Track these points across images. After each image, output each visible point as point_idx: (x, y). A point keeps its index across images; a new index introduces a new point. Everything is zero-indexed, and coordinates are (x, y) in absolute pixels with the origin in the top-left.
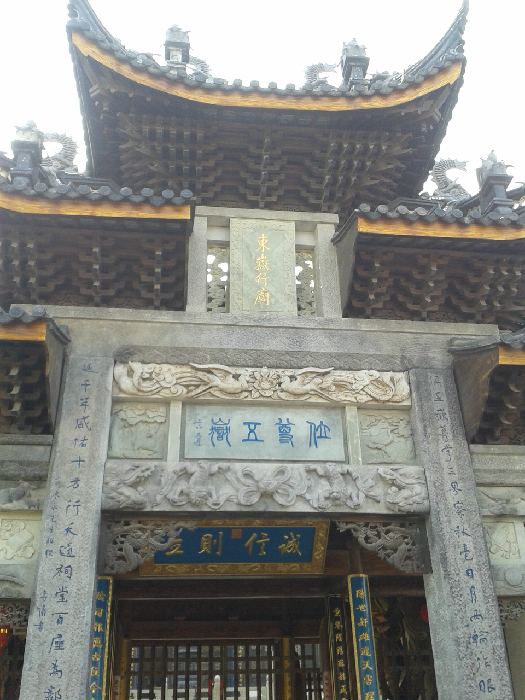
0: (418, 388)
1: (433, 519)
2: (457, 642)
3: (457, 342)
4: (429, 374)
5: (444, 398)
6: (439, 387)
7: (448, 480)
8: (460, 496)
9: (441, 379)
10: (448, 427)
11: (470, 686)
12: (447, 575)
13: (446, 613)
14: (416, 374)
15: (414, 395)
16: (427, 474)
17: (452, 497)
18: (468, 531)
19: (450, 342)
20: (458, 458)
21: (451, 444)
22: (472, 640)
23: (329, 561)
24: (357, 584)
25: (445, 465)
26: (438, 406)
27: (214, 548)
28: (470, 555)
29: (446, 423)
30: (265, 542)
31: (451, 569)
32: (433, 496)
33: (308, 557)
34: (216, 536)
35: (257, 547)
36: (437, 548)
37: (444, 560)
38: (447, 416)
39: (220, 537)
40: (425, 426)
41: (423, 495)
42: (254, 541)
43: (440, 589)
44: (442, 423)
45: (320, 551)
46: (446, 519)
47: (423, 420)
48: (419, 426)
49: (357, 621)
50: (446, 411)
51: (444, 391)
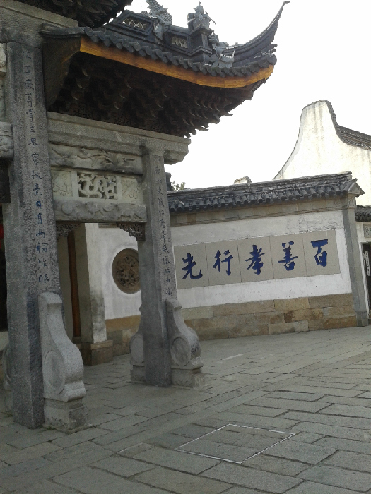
0: (13, 60)
1: (15, 163)
2: (26, 250)
3: (48, 27)
4: (23, 49)
5: (33, 72)
6: (29, 61)
7: (30, 135)
8: (37, 149)
9: (32, 56)
10: (33, 96)
11: (33, 279)
12: (22, 205)
13: (19, 231)
14: (12, 47)
15: (9, 64)
16: (14, 129)
17: (31, 149)
18: (40, 175)
19: (42, 26)
20: (38, 120)
21: (34, 108)
22: (36, 249)
25: (28, 123)
26: (27, 77)
28: (40, 192)
29: (31, 91)
31: (26, 201)
32: (17, 148)
36: (16, 185)
37: (21, 194)
38: (34, 86)
40: (15, 92)
41: (9, 145)
43: (16, 213)
44: (28, 91)
46: (25, 164)
47: (15, 86)
48: (11, 90)
50: (33, 82)
51: (33, 64)
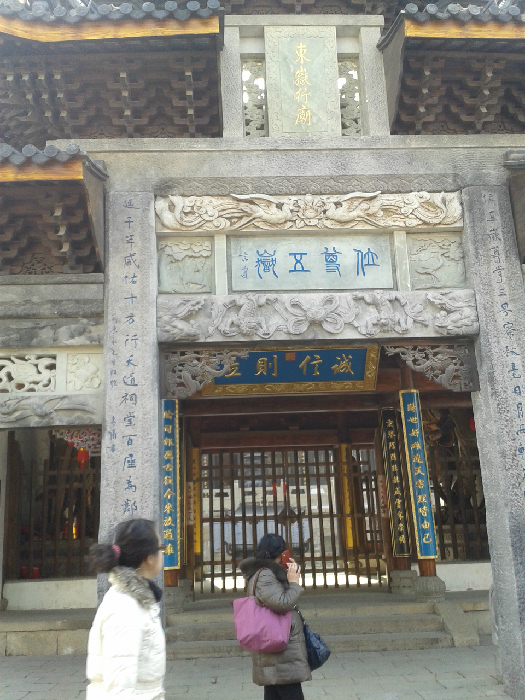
0: (470, 210)
1: (482, 340)
2: (503, 455)
3: (513, 156)
4: (483, 193)
5: (498, 218)
6: (492, 205)
7: (500, 300)
8: (511, 317)
9: (495, 197)
10: (501, 247)
11: (516, 495)
12: (495, 393)
13: (493, 427)
14: (469, 194)
15: (467, 214)
16: (478, 297)
17: (502, 318)
18: (516, 351)
19: (506, 156)
20: (510, 279)
21: (503, 264)
22: (518, 453)
23: (381, 378)
24: (408, 399)
25: (496, 286)
26: (490, 226)
27: (270, 370)
28: (517, 373)
29: (499, 244)
30: (319, 364)
31: (499, 387)
32: (482, 318)
33: (360, 376)
34: (271, 359)
35: (310, 367)
36: (485, 368)
37: (492, 379)
38: (501, 236)
39: (275, 361)
40: (476, 249)
41: (473, 317)
42: (308, 363)
43: (487, 405)
44: (494, 244)
45: (371, 370)
46: (495, 339)
47: (475, 242)
48: (470, 247)
49: (409, 432)
50: (499, 231)
51: (497, 208)
